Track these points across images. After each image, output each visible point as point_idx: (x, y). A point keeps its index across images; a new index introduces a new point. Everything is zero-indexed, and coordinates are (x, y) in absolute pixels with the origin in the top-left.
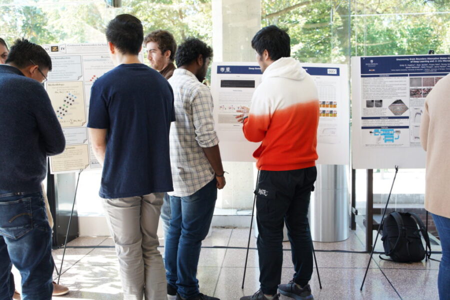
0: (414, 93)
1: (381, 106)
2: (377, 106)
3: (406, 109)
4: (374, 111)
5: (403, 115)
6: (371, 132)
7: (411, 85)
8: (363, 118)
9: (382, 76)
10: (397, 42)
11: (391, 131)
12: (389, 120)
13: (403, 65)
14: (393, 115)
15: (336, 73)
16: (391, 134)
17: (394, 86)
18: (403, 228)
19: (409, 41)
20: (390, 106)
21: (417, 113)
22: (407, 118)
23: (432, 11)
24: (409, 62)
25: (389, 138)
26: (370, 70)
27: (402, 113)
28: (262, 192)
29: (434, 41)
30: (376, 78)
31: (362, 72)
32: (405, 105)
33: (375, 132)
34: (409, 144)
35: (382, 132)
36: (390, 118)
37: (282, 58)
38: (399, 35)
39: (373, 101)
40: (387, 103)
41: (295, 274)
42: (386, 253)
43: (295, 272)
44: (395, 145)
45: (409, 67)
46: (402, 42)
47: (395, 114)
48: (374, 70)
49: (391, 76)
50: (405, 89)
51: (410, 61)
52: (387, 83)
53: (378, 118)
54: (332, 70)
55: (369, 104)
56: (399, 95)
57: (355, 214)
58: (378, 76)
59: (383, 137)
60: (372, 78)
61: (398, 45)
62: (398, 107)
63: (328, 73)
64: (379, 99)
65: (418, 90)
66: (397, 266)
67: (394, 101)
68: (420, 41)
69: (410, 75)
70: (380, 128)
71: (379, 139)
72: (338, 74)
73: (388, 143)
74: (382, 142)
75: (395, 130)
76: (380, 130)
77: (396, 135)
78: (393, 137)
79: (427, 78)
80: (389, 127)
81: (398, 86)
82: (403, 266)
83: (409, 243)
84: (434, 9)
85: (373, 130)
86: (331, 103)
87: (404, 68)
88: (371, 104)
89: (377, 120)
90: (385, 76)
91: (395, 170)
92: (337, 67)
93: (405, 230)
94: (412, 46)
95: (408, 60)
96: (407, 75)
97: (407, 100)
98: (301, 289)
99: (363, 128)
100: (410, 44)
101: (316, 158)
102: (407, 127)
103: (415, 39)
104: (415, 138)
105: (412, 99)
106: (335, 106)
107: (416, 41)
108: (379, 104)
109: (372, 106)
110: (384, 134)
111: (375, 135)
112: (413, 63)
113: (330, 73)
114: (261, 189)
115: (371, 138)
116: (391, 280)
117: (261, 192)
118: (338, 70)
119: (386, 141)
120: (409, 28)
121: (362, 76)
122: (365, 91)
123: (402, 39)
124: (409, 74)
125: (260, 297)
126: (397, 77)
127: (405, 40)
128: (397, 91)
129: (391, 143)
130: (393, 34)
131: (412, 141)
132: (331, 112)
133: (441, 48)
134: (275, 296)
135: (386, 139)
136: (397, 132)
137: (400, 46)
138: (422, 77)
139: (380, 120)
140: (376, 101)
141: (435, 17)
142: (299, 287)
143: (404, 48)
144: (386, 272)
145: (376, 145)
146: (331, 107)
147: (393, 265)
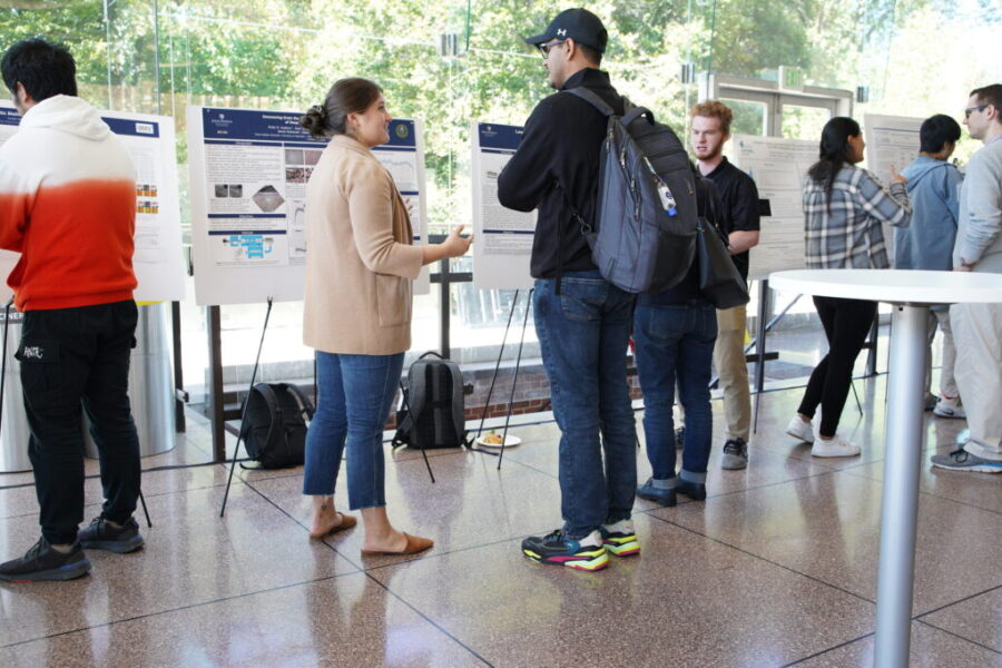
0: (294, 176)
1: (239, 196)
2: (234, 195)
3: (281, 201)
4: (228, 205)
5: (276, 212)
6: (225, 241)
7: (288, 162)
8: (210, 216)
9: (241, 143)
10: (211, 63)
11: (258, 239)
12: (254, 220)
13: (273, 127)
14: (261, 212)
15: (152, 132)
16: (259, 244)
17: (261, 163)
18: (278, 409)
19: (234, 64)
20: (255, 196)
21: (299, 209)
22: (283, 216)
23: (281, 13)
24: (282, 123)
25: (255, 251)
26: (219, 132)
27: (275, 209)
28: (32, 352)
29: (282, 69)
30: (230, 146)
31: (207, 134)
32: (278, 194)
33: (232, 240)
34: (287, 260)
35: (244, 241)
36: (256, 216)
37: (60, 96)
38: (212, 48)
39: (226, 186)
40: (250, 190)
41: (106, 504)
42: (252, 458)
43: (105, 500)
44: (266, 262)
45: (283, 130)
46: (220, 64)
47: (264, 210)
48: (225, 132)
49: (254, 144)
50: (278, 167)
51: (284, 121)
52: (249, 156)
53: (237, 216)
54: (144, 125)
55: (221, 191)
56: (269, 177)
57: (183, 400)
58: (233, 143)
59: (246, 248)
60: (224, 146)
61: (213, 70)
62: (269, 197)
63: (138, 131)
64: (237, 184)
65: (298, 171)
66: (272, 474)
67: (260, 188)
68: (257, 66)
69: (286, 145)
70: (239, 233)
71: (239, 252)
72: (156, 134)
73: (254, 259)
74: (244, 257)
75: (265, 236)
76: (239, 236)
77: (266, 246)
78: (262, 249)
79: (312, 152)
80: (256, 232)
81: (266, 163)
82: (281, 473)
83: (289, 435)
84: (286, 10)
85: (228, 237)
86: (146, 187)
87: (275, 131)
88: (223, 192)
89: (234, 220)
90: (245, 144)
91: (267, 305)
92: (155, 121)
93: (281, 412)
94: (241, 75)
95: (281, 118)
96: (280, 145)
97: (281, 185)
98: (120, 527)
99: (211, 233)
100: (237, 70)
101: (134, 285)
102: (284, 232)
103: (246, 60)
104: (298, 250)
105: (290, 184)
106: (154, 194)
107: (249, 65)
108: (237, 191)
109: (225, 196)
110: (248, 244)
111: (232, 245)
112: (289, 125)
113: (142, 131)
114: (29, 347)
115: (226, 251)
116: (266, 495)
117: (29, 352)
118: (156, 126)
119: (250, 256)
120: (234, 38)
121: (206, 142)
122: (212, 168)
123: (219, 57)
124: (283, 142)
125: (44, 552)
126: (264, 147)
127: (226, 61)
128: (265, 171)
129: (258, 259)
130: (199, 46)
131: (293, 254)
132: (147, 204)
133: (295, 85)
134: (75, 544)
135: (252, 251)
136: (267, 239)
137: (216, 72)
138: (304, 149)
139: (240, 220)
140: (232, 187)
141: (286, 24)
142: (114, 525)
143: (224, 77)
144: (255, 485)
145: (234, 264)
146: (146, 195)
147: (264, 474)
